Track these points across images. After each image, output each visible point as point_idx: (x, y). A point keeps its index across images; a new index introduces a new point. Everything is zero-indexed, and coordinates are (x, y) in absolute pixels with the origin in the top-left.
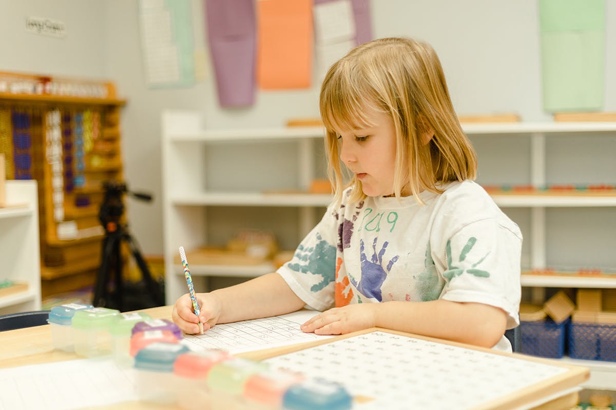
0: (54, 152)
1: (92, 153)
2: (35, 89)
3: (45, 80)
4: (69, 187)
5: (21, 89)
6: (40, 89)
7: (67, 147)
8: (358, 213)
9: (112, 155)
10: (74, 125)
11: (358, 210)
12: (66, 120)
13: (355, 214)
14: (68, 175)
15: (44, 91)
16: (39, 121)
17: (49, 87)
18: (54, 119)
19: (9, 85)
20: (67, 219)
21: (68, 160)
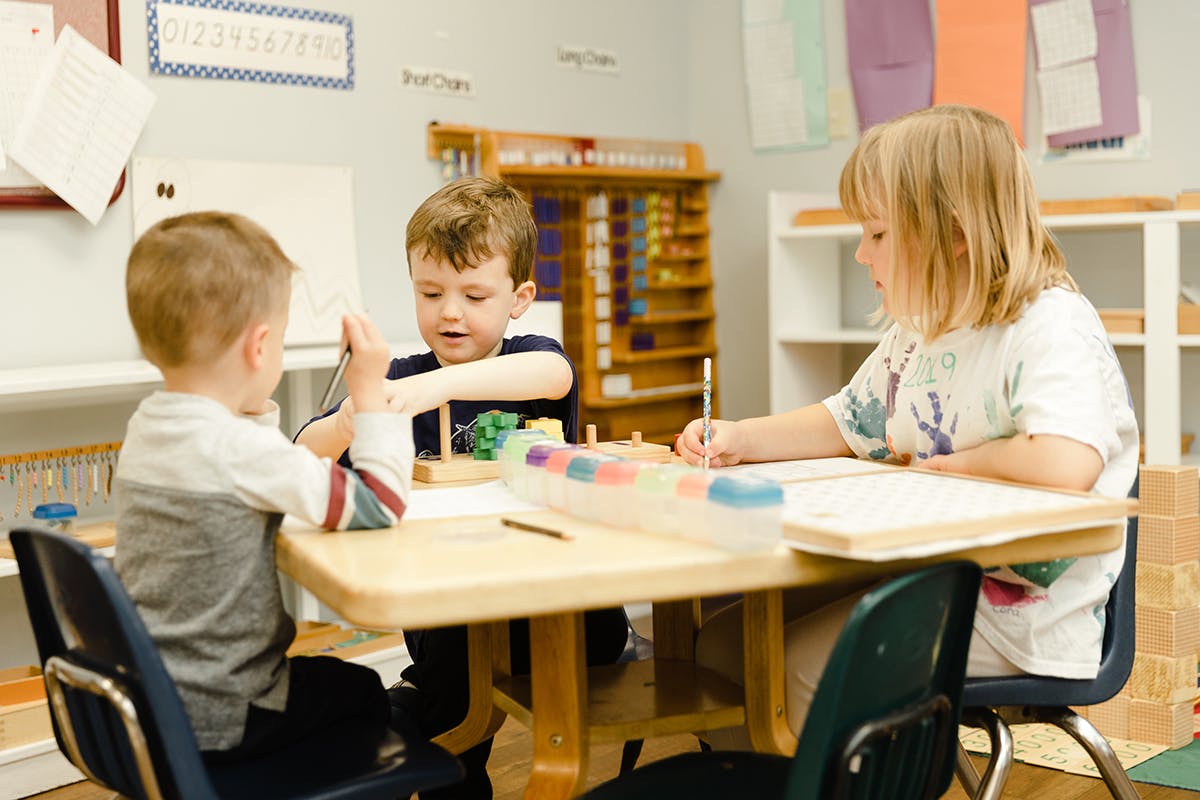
0: (598, 259)
1: (659, 262)
2: (569, 160)
3: (586, 144)
4: (620, 318)
5: (547, 159)
6: (577, 159)
7: (619, 251)
8: (907, 360)
9: (694, 264)
10: (630, 216)
11: (908, 356)
12: (618, 207)
13: (903, 361)
14: (620, 297)
15: (584, 163)
16: (574, 210)
17: (590, 156)
18: (599, 206)
19: (528, 154)
20: (618, 367)
21: (619, 274)
